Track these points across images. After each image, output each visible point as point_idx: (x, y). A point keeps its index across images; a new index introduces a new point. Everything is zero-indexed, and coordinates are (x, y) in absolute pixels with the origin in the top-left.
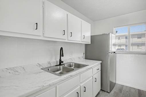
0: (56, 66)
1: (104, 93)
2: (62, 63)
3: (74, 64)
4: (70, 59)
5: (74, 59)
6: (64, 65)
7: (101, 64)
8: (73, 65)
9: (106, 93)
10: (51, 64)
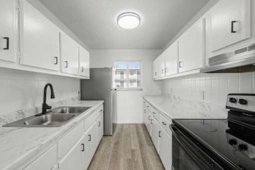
0: (36, 116)
1: (107, 137)
2: (47, 110)
3: (67, 108)
4: (59, 102)
5: (66, 101)
6: (52, 113)
7: (104, 104)
8: (66, 110)
9: (109, 137)
10: (25, 114)
